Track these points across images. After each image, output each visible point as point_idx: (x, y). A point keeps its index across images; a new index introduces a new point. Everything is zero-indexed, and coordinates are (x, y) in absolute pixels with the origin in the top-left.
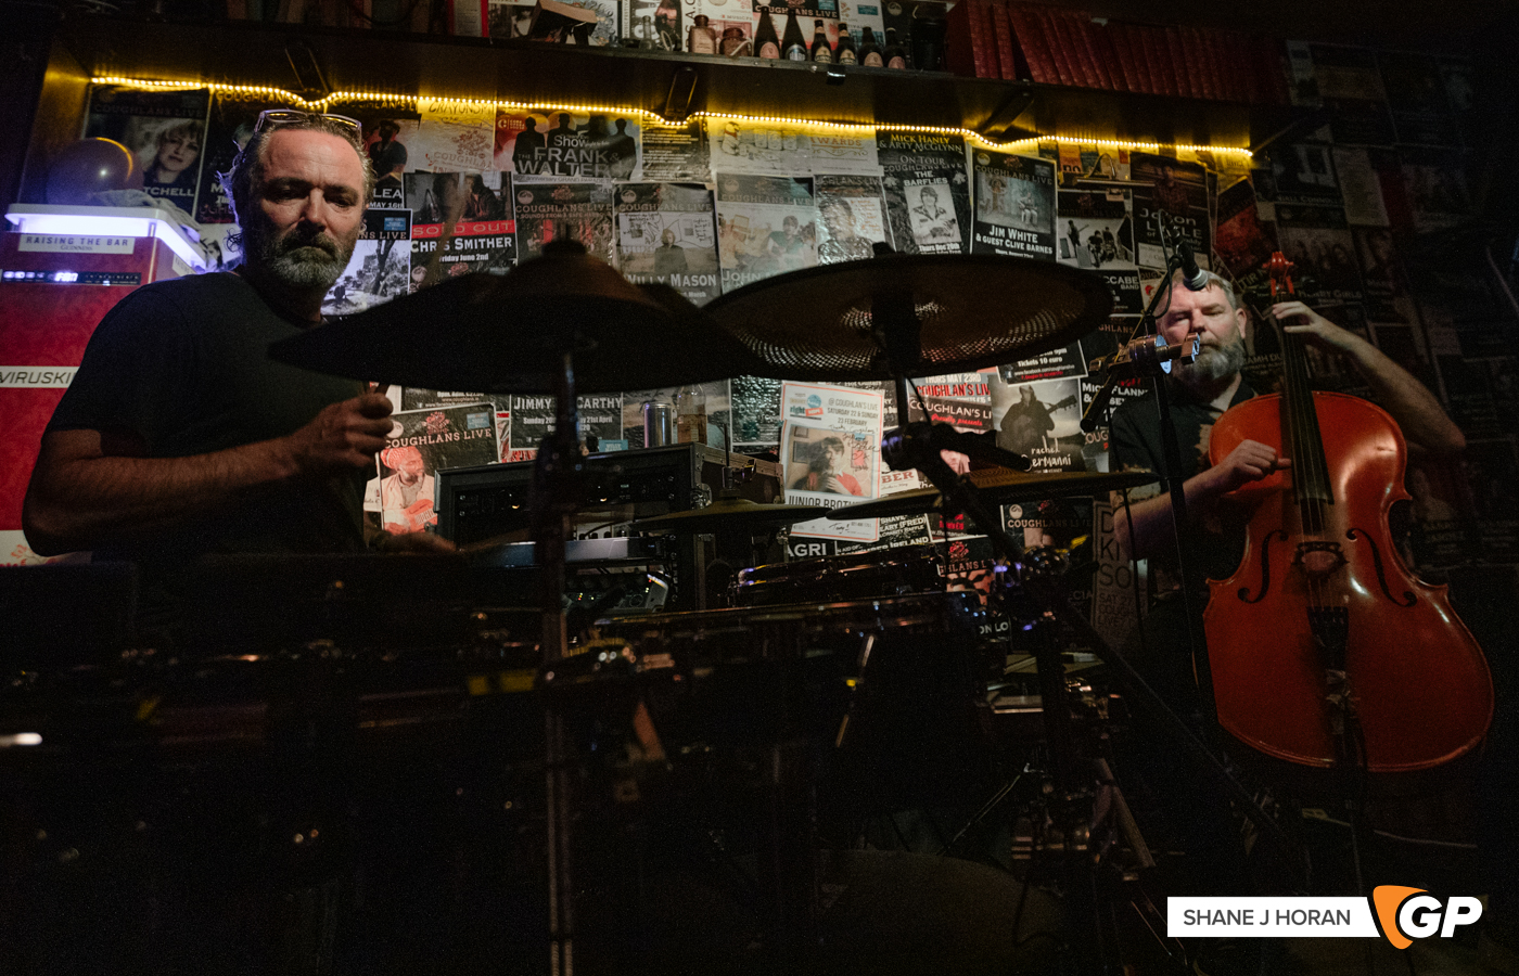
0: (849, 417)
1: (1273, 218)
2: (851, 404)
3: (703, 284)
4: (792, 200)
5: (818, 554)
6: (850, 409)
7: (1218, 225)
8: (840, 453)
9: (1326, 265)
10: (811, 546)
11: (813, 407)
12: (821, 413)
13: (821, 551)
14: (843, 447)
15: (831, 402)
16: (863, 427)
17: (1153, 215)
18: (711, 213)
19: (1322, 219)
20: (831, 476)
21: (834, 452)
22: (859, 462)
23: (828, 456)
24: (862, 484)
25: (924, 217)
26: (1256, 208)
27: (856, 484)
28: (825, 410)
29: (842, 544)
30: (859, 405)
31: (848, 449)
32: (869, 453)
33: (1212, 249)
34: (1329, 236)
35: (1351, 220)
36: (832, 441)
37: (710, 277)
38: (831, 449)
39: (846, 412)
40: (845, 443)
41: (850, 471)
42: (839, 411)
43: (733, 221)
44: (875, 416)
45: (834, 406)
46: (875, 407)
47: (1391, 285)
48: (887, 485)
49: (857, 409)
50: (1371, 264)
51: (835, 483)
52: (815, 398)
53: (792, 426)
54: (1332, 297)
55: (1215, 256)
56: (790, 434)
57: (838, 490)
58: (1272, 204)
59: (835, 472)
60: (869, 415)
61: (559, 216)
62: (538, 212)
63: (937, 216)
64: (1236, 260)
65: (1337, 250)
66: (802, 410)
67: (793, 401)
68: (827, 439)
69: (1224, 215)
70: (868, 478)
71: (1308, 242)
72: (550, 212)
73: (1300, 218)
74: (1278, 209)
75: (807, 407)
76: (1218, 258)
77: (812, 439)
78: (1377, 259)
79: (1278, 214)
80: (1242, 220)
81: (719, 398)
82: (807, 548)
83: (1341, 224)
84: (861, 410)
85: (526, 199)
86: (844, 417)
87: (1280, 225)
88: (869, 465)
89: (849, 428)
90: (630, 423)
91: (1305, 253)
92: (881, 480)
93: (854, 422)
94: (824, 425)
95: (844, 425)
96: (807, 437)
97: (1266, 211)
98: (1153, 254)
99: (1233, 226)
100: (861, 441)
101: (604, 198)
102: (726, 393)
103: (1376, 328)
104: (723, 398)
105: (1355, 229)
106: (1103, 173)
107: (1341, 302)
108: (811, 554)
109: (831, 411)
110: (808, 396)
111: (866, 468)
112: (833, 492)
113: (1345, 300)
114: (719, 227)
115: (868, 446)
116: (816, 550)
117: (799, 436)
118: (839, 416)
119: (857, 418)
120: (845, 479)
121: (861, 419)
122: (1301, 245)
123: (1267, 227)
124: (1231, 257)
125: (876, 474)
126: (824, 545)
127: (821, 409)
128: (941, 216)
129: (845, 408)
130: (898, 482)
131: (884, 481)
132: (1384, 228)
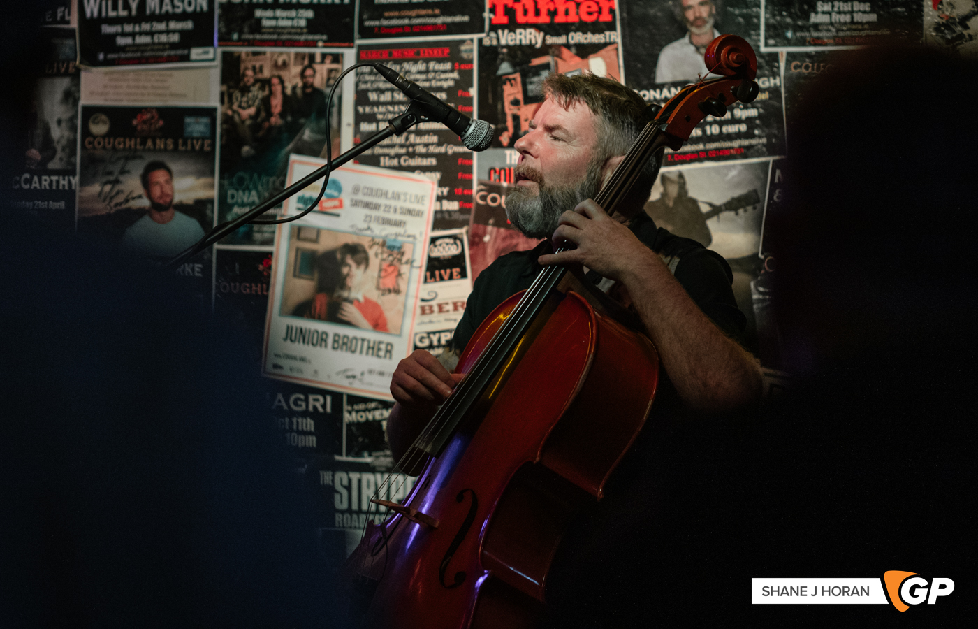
0: (380, 213)
2: (385, 194)
5: (320, 409)
6: (382, 201)
8: (363, 267)
10: (311, 397)
11: (330, 197)
12: (341, 206)
13: (324, 406)
14: (367, 259)
15: (356, 190)
16: (400, 230)
20: (347, 300)
21: (354, 266)
22: (389, 282)
23: (345, 270)
24: (390, 316)
27: (381, 315)
28: (347, 202)
29: (354, 400)
30: (397, 196)
31: (374, 262)
32: (405, 269)
36: (353, 250)
38: (349, 261)
39: (377, 207)
40: (371, 253)
41: (374, 295)
42: (367, 205)
44: (419, 214)
45: (360, 197)
46: (420, 200)
48: (426, 318)
49: (393, 203)
51: (351, 311)
52: (333, 184)
56: (292, 236)
57: (353, 321)
59: (353, 296)
60: (410, 212)
68: (346, 246)
70: (400, 307)
77: (324, 245)
82: (306, 400)
84: (399, 204)
86: (374, 213)
88: (403, 286)
89: (380, 231)
90: (87, 210)
92: (419, 311)
93: (386, 222)
94: (344, 224)
95: (373, 225)
96: (317, 243)
100: (394, 251)
102: (212, 174)
108: (311, 408)
109: (355, 204)
111: (397, 291)
112: (348, 324)
115: (404, 259)
116: (318, 405)
117: (307, 240)
118: (367, 212)
119: (392, 216)
120: (367, 306)
121: (398, 217)
125: (411, 302)
126: (329, 399)
127: (341, 202)
129: (375, 201)
130: (443, 316)
131: (423, 311)
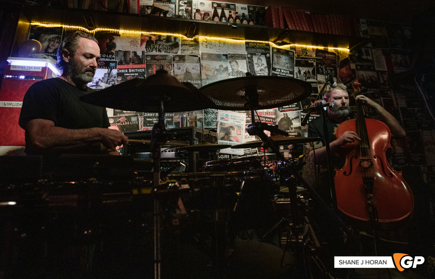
0: (236, 120)
1: (355, 68)
2: (237, 117)
3: (197, 83)
4: (222, 60)
5: (227, 158)
6: (236, 118)
7: (340, 70)
9: (369, 81)
11: (226, 117)
12: (229, 119)
13: (228, 157)
14: (234, 129)
15: (231, 116)
16: (240, 123)
17: (321, 67)
18: (199, 64)
19: (369, 68)
20: (231, 136)
21: (232, 130)
22: (239, 133)
23: (230, 131)
24: (239, 139)
25: (258, 66)
26: (350, 65)
28: (230, 118)
29: (234, 155)
30: (239, 117)
31: (236, 129)
32: (241, 130)
33: (338, 76)
34: (370, 73)
35: (377, 69)
36: (231, 127)
37: (199, 81)
38: (231, 129)
39: (235, 119)
40: (235, 128)
41: (236, 135)
42: (234, 119)
43: (205, 66)
44: (243, 120)
45: (232, 117)
46: (243, 118)
47: (387, 87)
48: (246, 139)
50: (382, 81)
51: (232, 138)
52: (227, 115)
53: (220, 122)
54: (371, 90)
55: (338, 78)
56: (220, 125)
57: (233, 141)
58: (355, 64)
59: (232, 135)
61: (158, 63)
62: (152, 62)
63: (262, 66)
64: (344, 80)
65: (372, 77)
66: (223, 118)
67: (221, 116)
68: (230, 126)
69: (341, 67)
70: (241, 137)
71: (364, 75)
72: (155, 62)
73: (362, 68)
74: (356, 65)
75: (225, 117)
76: (339, 79)
77: (226, 126)
78: (384, 80)
79: (356, 67)
80: (346, 68)
81: (201, 114)
82: (224, 156)
83: (374, 70)
84: (240, 119)
85: (149, 59)
86: (235, 120)
87: (357, 70)
88: (241, 134)
89: (236, 123)
90: (176, 121)
91: (364, 78)
93: (238, 122)
94: (229, 122)
95: (235, 123)
96: (224, 126)
97: (353, 66)
98: (321, 77)
99: (344, 70)
100: (239, 127)
101: (170, 59)
103: (383, 99)
104: (202, 114)
105: (378, 71)
106: (308, 55)
107: (373, 92)
108: (225, 158)
109: (231, 118)
110: (225, 114)
111: (240, 134)
112: (231, 141)
113: (375, 91)
114: (201, 67)
115: (241, 129)
116: (226, 157)
117: (223, 125)
118: (234, 120)
120: (235, 137)
121: (239, 121)
122: (363, 76)
123: (353, 71)
124: (343, 79)
125: (243, 136)
126: (228, 155)
128: (263, 66)
129: (235, 118)
130: (249, 139)
132: (386, 72)
